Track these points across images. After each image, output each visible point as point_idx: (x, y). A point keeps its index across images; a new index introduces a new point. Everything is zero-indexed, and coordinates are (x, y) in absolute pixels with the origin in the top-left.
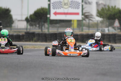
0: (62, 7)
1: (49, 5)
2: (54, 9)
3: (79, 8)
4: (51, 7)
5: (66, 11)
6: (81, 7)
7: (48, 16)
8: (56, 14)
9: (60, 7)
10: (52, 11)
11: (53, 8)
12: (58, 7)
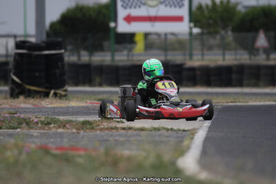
0: (144, 4)
2: (125, 8)
3: (183, 5)
4: (119, 4)
6: (186, 3)
7: (112, 25)
8: (129, 19)
9: (139, 3)
10: (122, 13)
11: (122, 6)
12: (134, 4)
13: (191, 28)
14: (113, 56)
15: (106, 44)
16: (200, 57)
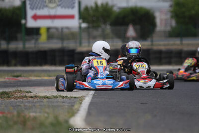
1: (24, 3)
2: (32, 9)
3: (74, 7)
4: (28, 7)
5: (52, 12)
6: (76, 5)
7: (23, 22)
8: (35, 17)
9: (42, 6)
10: (30, 13)
11: (30, 8)
13: (80, 24)
14: (24, 44)
15: (19, 36)
16: (86, 44)
